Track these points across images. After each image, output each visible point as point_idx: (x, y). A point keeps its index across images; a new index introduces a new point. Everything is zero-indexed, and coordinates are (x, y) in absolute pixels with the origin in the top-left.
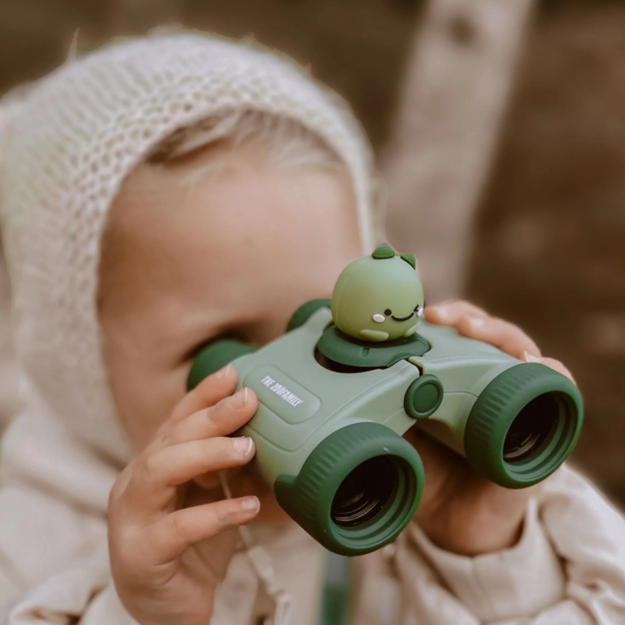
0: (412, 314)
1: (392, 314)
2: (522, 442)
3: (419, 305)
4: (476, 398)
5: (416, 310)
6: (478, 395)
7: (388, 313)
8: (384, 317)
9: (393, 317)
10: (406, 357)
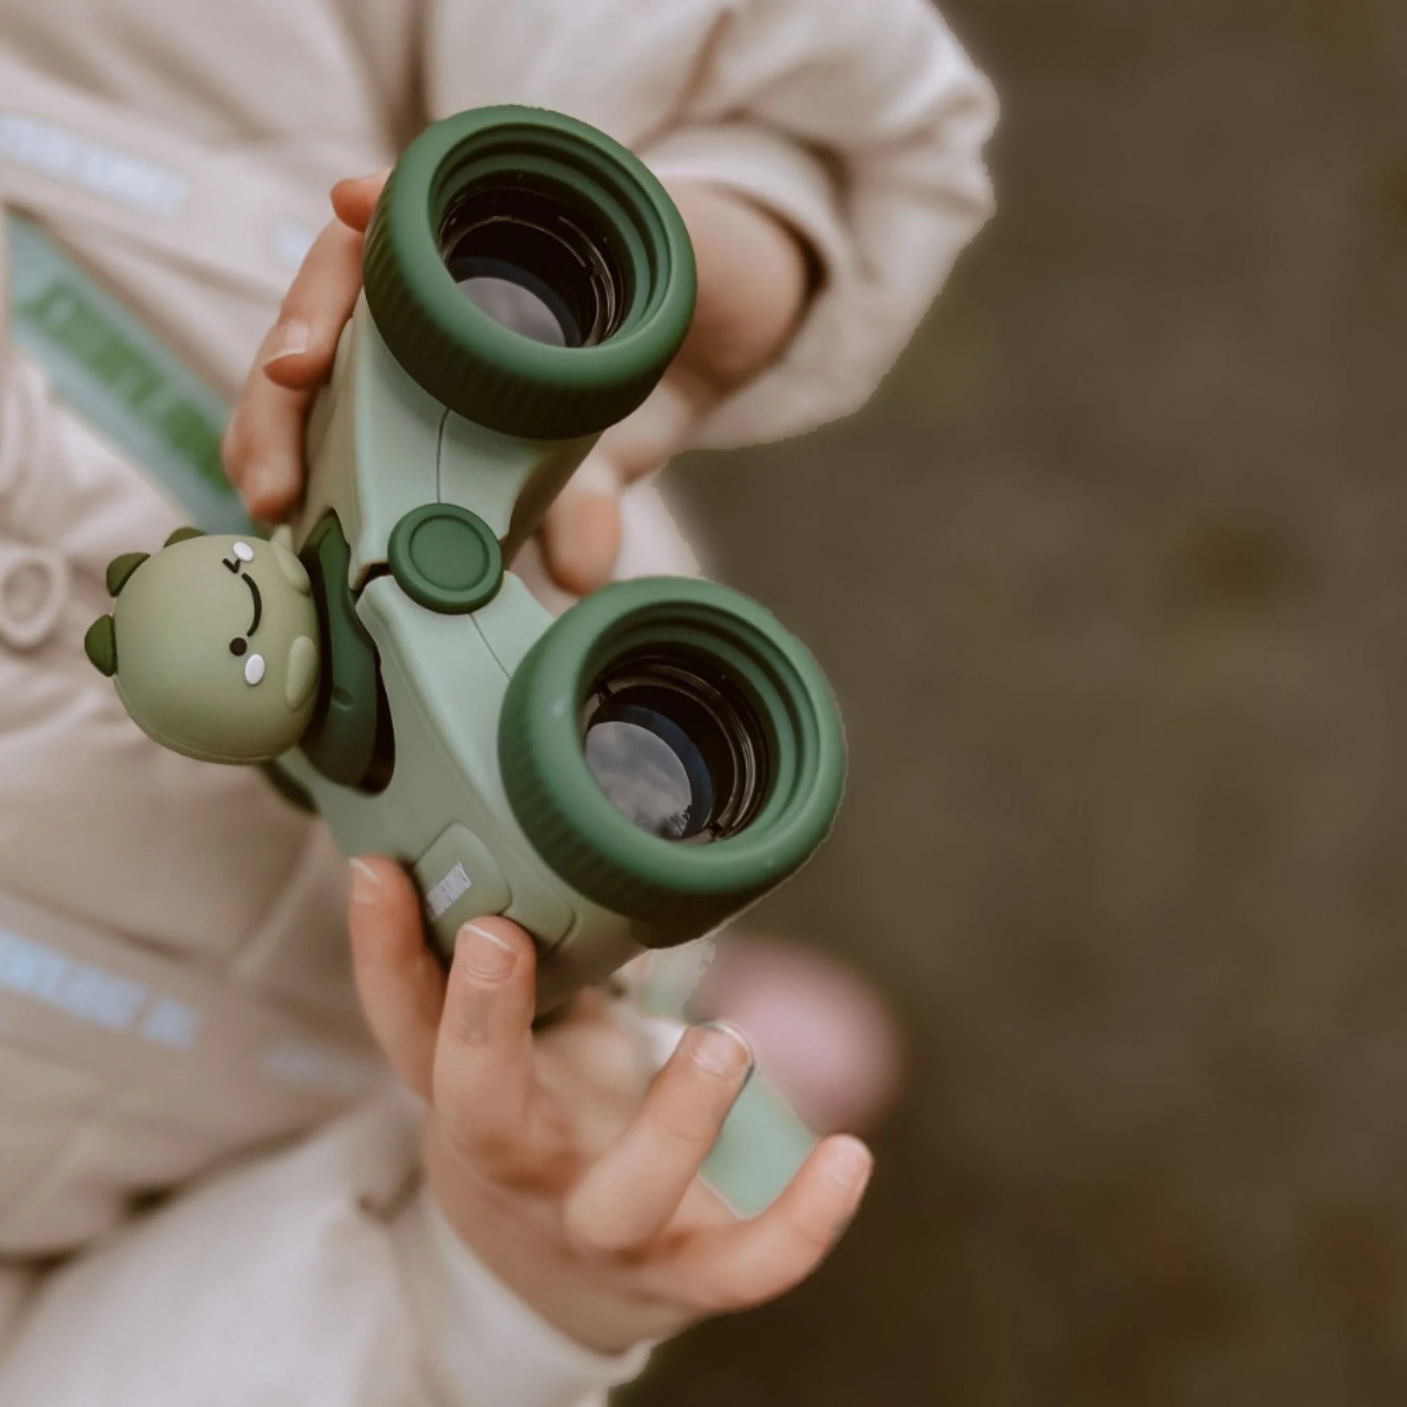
0: (246, 578)
1: (245, 637)
2: (579, 264)
3: (223, 558)
4: (451, 412)
5: (234, 567)
6: (443, 408)
7: (238, 647)
8: (250, 656)
9: (250, 633)
10: (350, 597)
